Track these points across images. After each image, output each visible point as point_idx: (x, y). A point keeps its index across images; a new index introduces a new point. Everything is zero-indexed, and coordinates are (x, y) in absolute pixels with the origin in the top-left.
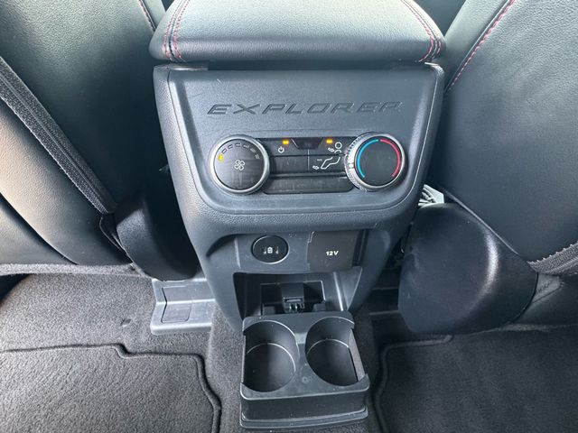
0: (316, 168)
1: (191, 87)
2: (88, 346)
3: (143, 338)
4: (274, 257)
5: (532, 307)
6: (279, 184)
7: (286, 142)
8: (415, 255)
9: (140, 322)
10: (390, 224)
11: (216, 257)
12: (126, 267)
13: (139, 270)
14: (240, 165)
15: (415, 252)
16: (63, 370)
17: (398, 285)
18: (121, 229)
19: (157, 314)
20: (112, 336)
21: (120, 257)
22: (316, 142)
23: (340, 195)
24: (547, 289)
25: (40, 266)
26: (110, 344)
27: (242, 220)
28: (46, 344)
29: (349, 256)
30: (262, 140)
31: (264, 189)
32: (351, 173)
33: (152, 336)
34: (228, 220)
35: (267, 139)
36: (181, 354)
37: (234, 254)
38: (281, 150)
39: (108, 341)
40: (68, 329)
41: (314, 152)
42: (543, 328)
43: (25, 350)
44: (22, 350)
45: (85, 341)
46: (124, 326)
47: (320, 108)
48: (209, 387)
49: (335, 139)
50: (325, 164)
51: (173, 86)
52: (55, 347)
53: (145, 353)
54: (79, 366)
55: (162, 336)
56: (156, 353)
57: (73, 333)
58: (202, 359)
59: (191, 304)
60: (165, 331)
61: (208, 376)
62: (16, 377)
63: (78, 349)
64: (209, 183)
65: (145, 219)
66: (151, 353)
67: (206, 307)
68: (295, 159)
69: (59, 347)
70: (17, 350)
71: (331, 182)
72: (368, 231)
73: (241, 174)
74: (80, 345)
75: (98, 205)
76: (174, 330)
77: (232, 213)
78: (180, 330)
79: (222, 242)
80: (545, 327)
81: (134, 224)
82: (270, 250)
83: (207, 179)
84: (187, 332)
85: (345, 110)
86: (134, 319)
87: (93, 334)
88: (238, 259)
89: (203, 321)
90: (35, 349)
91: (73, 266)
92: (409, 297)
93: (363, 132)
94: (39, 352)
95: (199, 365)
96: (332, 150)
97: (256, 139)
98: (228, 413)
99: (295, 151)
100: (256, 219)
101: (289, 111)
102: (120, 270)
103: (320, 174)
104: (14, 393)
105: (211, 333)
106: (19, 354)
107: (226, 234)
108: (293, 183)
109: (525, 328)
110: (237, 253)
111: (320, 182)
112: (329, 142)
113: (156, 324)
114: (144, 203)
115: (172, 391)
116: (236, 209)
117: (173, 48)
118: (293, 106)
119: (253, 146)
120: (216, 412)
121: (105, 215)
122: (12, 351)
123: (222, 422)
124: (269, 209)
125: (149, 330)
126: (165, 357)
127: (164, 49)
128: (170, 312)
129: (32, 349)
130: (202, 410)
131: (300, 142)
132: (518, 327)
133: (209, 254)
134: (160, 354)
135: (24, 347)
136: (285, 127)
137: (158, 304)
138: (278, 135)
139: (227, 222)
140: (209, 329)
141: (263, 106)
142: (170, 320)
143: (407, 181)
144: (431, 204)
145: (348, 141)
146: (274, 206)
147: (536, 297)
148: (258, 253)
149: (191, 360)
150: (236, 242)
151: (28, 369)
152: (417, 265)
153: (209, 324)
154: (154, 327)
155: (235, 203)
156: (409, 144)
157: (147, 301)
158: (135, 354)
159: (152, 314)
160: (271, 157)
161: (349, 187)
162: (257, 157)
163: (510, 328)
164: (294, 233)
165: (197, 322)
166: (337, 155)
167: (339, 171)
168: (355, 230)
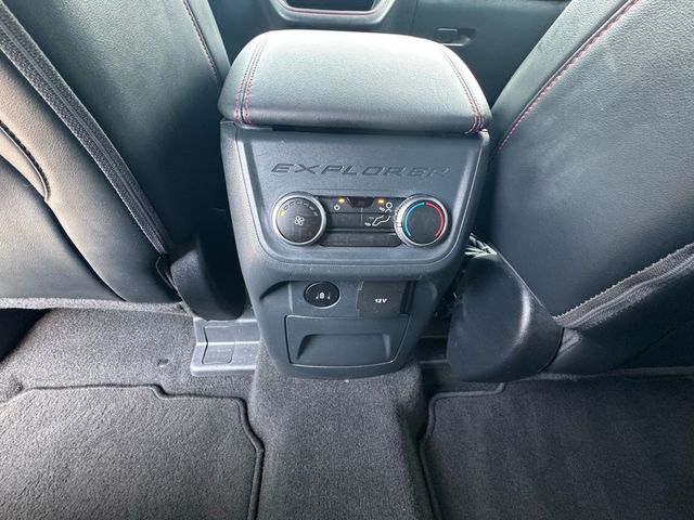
0: (368, 224)
1: (257, 146)
2: (122, 386)
3: (182, 379)
4: (326, 302)
5: (559, 358)
6: (334, 237)
7: (342, 201)
8: (465, 305)
9: (179, 363)
10: (435, 276)
11: (269, 300)
12: (175, 305)
13: (187, 309)
14: (300, 221)
15: (464, 302)
16: (98, 409)
17: (447, 334)
18: (175, 269)
19: (198, 354)
20: (148, 377)
21: (171, 296)
22: (369, 201)
23: (388, 249)
24: (571, 340)
25: (87, 301)
26: (147, 385)
27: (299, 269)
28: (78, 383)
29: (397, 304)
30: (320, 198)
31: (321, 242)
32: (399, 231)
33: (191, 377)
34: (286, 268)
35: (324, 197)
36: (222, 397)
37: (287, 298)
38: (337, 208)
39: (144, 382)
40: (101, 368)
41: (367, 210)
42: (573, 377)
43: (55, 388)
44: (51, 388)
45: (120, 381)
46: (162, 366)
47: (375, 171)
48: (251, 430)
49: (387, 199)
50: (376, 222)
51: (241, 145)
52: (86, 386)
53: (185, 395)
54: (114, 406)
55: (203, 377)
56: (195, 395)
57: (106, 371)
58: (245, 403)
59: (233, 346)
60: (206, 372)
61: (251, 420)
62: (47, 415)
63: (113, 388)
64: (271, 235)
65: (199, 259)
66: (190, 395)
67: (249, 349)
68: (350, 216)
69: (92, 386)
70: (45, 388)
71: (382, 237)
72: (416, 282)
73: (300, 229)
74: (114, 385)
75: (158, 246)
76: (215, 372)
77: (290, 262)
78: (222, 372)
79: (277, 287)
80: (575, 376)
81: (189, 264)
82: (322, 296)
83: (268, 230)
84: (228, 375)
85: (397, 173)
86: (171, 359)
87: (128, 373)
88: (291, 302)
89: (246, 364)
90: (66, 388)
91: (121, 303)
92: (456, 345)
93: (413, 193)
94: (70, 391)
95: (242, 409)
96: (383, 210)
97: (315, 196)
98: (271, 455)
99: (349, 208)
100: (311, 269)
101: (345, 173)
102: (168, 308)
103: (371, 231)
104: (47, 431)
105: (255, 377)
106: (49, 391)
107: (283, 280)
108: (347, 237)
109: (557, 377)
110: (290, 297)
111: (371, 238)
112: (381, 201)
113: (196, 365)
114: (198, 244)
115: (213, 433)
116: (293, 258)
117: (244, 114)
118: (349, 168)
119: (312, 204)
120: (258, 455)
121: (163, 255)
122: (40, 388)
123: (266, 464)
124: (323, 260)
125: (188, 371)
126: (205, 400)
127: (235, 114)
128: (211, 354)
129: (62, 388)
130: (244, 451)
131: (354, 201)
132: (550, 376)
133: (262, 297)
134: (200, 396)
135: (53, 385)
136: (341, 187)
137: (198, 344)
138: (335, 193)
139: (285, 270)
140: (253, 371)
141: (322, 166)
142: (212, 361)
143: (450, 240)
144: (486, 254)
145: (398, 201)
146: (328, 257)
147: (562, 349)
148: (310, 298)
149: (233, 403)
150: (290, 287)
151: (60, 408)
152: (465, 313)
153: (253, 367)
154: (195, 368)
155: (294, 253)
156: (453, 206)
157: (186, 342)
158: (174, 395)
159: (191, 355)
160: (328, 214)
161: (397, 242)
162: (315, 214)
163: (543, 376)
164: (345, 282)
165: (240, 364)
166: (388, 214)
167: (389, 227)
168: (401, 282)
